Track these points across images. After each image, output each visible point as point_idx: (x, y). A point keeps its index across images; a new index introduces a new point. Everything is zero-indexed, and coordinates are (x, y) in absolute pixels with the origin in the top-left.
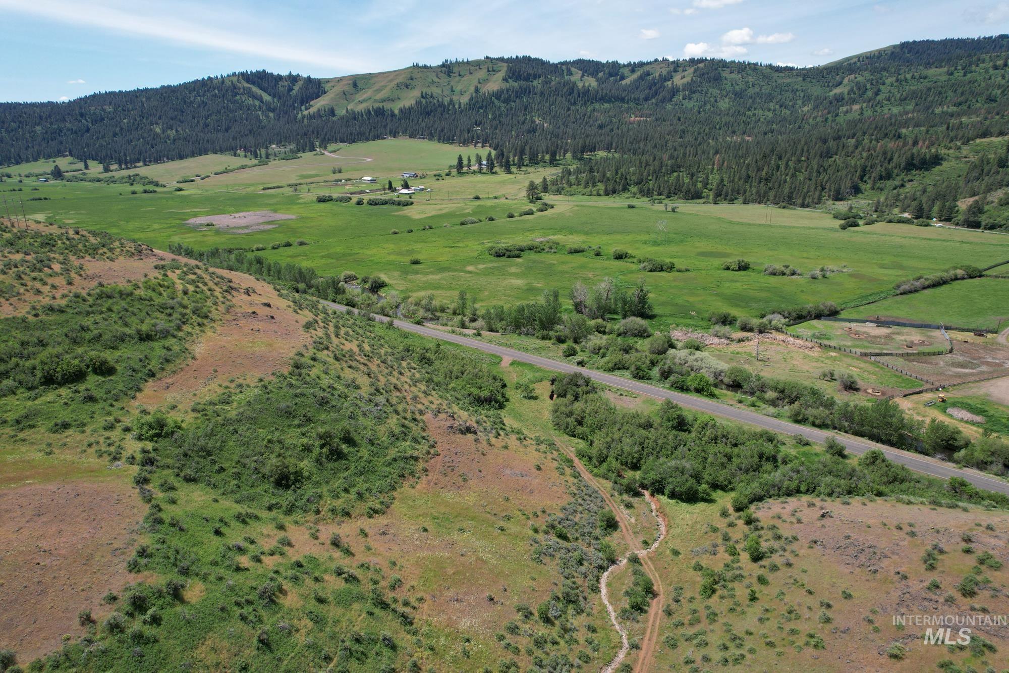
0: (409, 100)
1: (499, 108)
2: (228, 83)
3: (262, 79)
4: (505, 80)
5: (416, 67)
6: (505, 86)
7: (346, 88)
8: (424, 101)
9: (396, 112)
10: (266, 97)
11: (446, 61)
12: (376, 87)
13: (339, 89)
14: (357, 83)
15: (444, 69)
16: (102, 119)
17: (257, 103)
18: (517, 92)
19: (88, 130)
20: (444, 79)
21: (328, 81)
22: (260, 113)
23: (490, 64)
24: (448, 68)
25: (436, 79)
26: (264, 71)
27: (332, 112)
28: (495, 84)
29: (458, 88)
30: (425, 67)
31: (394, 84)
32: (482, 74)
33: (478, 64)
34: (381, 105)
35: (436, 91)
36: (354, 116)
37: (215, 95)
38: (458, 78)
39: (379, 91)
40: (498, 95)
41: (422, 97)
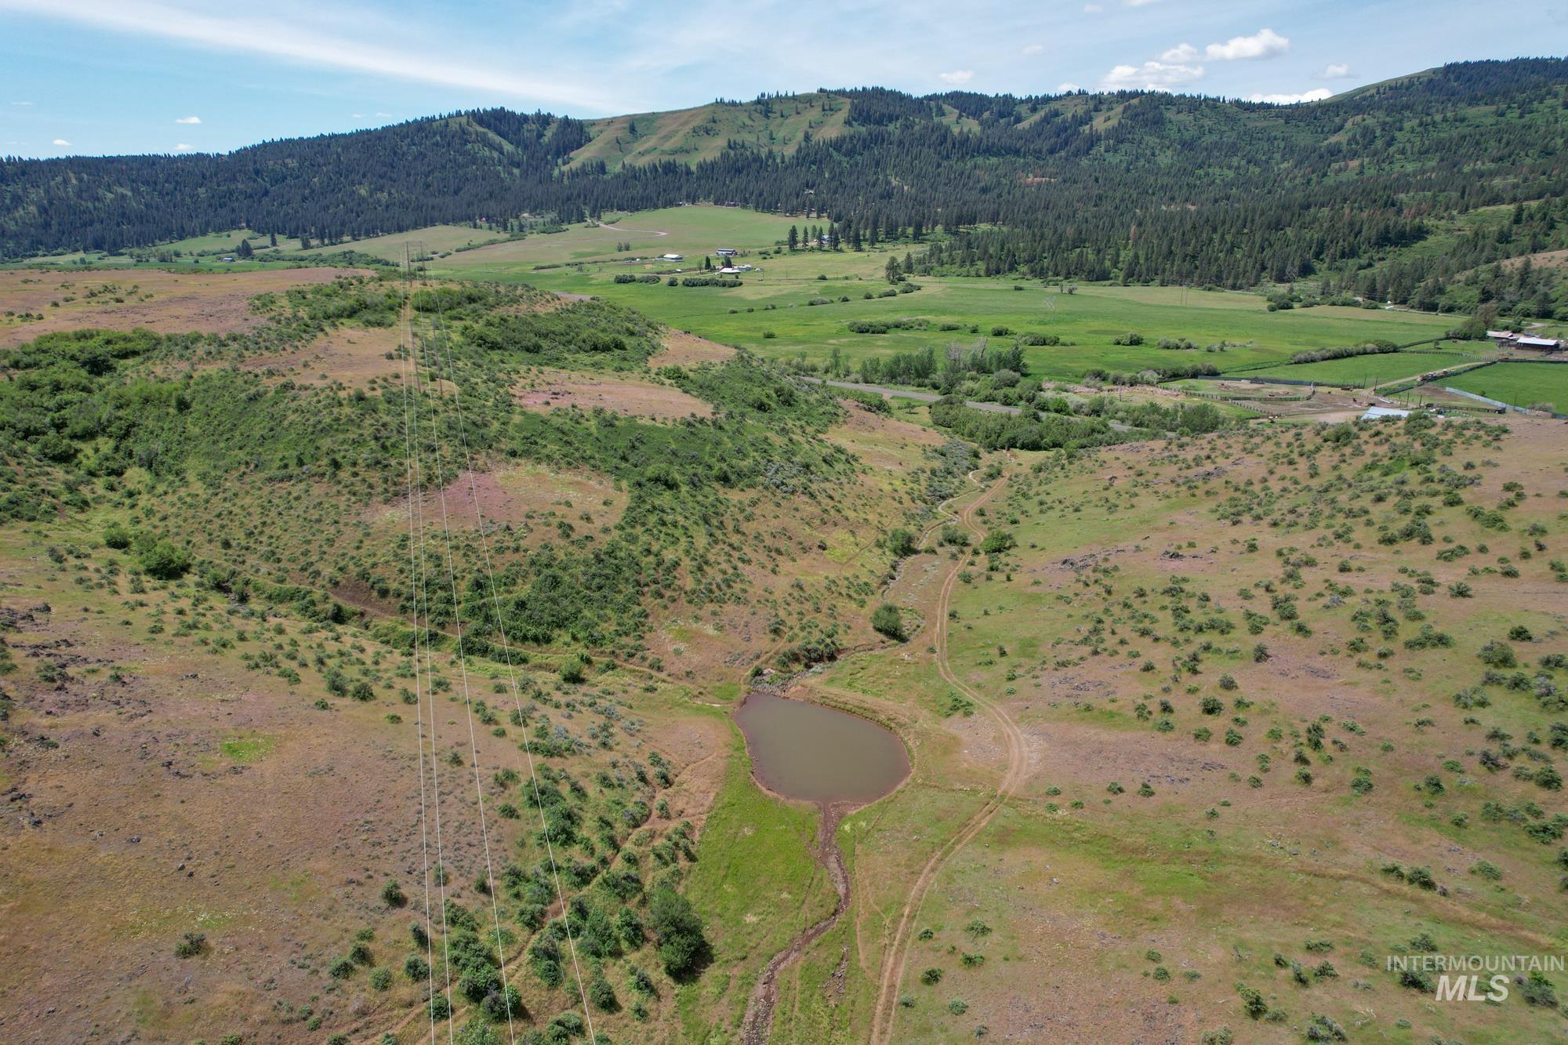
0: (711, 150)
1: (840, 163)
2: (454, 126)
3: (499, 120)
4: (848, 123)
5: (720, 103)
6: (847, 131)
7: (620, 134)
8: (732, 153)
9: (693, 168)
10: (508, 147)
11: (763, 95)
12: (663, 133)
13: (610, 134)
14: (635, 126)
15: (759, 107)
16: (284, 178)
17: (496, 154)
18: (864, 140)
19: (266, 193)
20: (760, 122)
21: (593, 123)
22: (500, 168)
23: (827, 99)
24: (765, 106)
25: (748, 122)
26: (502, 109)
27: (602, 168)
28: (833, 129)
29: (780, 135)
30: (733, 104)
31: (688, 128)
32: (814, 114)
33: (808, 100)
34: (671, 158)
35: (749, 138)
36: (632, 175)
37: (437, 144)
38: (780, 120)
39: (667, 137)
40: (837, 145)
41: (730, 146)
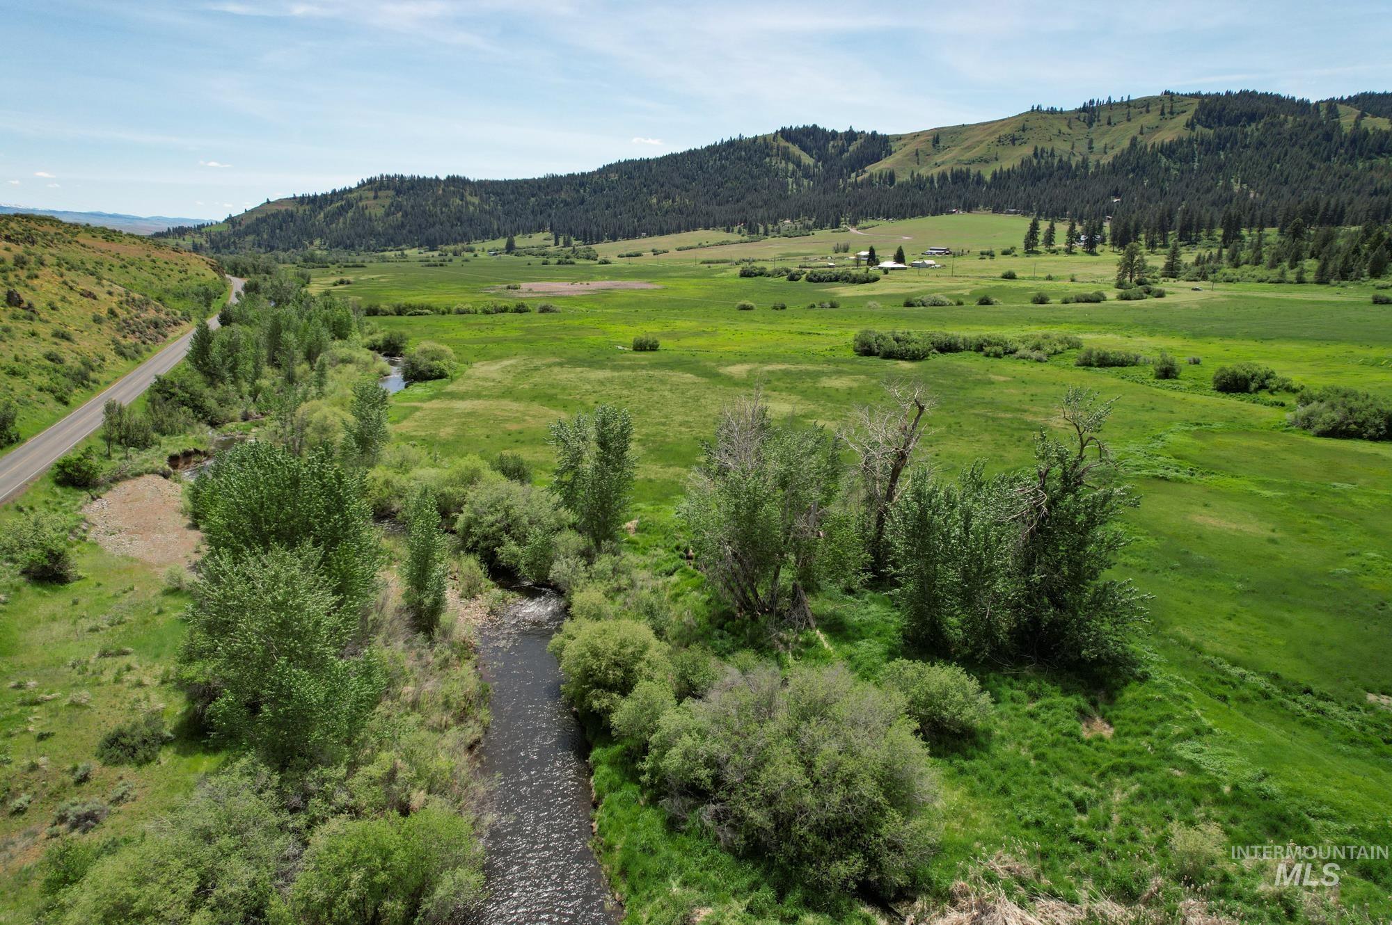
0: (1011, 160)
1: (1167, 169)
2: (760, 141)
3: (810, 137)
4: (1190, 125)
5: (1037, 111)
6: (1186, 134)
7: (922, 147)
8: (1035, 162)
9: (988, 178)
10: (807, 160)
11: (1092, 102)
12: (967, 144)
13: (911, 147)
14: (937, 139)
15: (1083, 114)
16: (602, 190)
17: (791, 166)
18: (1209, 143)
19: (582, 202)
20: (1080, 129)
21: (899, 138)
22: (790, 180)
23: (1169, 103)
24: (1091, 113)
25: (1065, 129)
26: (815, 126)
27: (891, 177)
28: (1171, 132)
29: (1098, 145)
30: (1052, 112)
31: (994, 138)
32: (1151, 119)
33: (1146, 104)
34: (964, 168)
35: (1062, 147)
36: (920, 184)
37: (740, 159)
38: (1106, 127)
39: (969, 148)
40: (1169, 150)
41: (1035, 155)
